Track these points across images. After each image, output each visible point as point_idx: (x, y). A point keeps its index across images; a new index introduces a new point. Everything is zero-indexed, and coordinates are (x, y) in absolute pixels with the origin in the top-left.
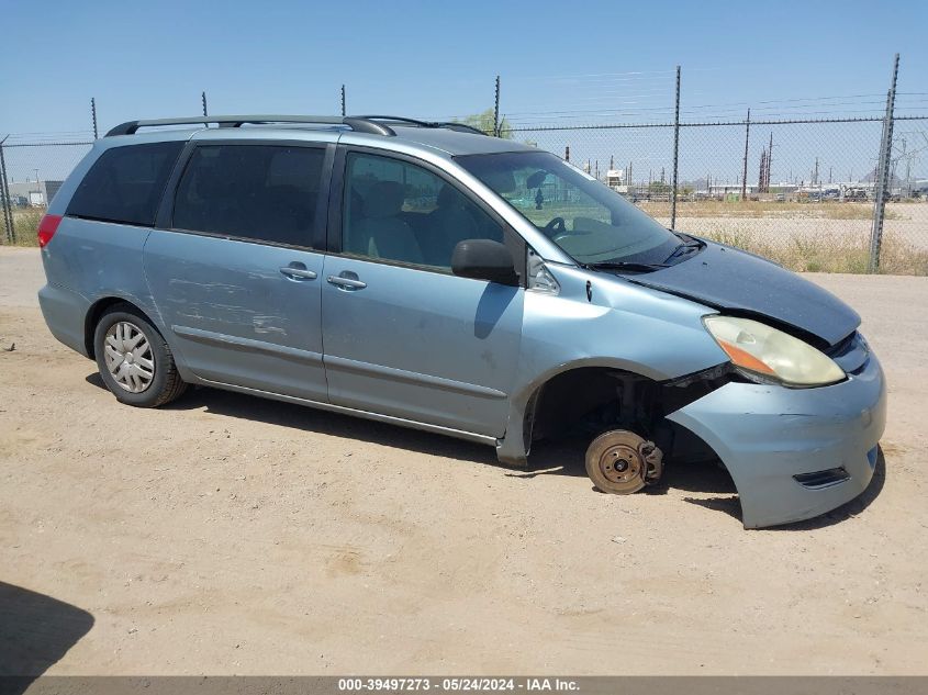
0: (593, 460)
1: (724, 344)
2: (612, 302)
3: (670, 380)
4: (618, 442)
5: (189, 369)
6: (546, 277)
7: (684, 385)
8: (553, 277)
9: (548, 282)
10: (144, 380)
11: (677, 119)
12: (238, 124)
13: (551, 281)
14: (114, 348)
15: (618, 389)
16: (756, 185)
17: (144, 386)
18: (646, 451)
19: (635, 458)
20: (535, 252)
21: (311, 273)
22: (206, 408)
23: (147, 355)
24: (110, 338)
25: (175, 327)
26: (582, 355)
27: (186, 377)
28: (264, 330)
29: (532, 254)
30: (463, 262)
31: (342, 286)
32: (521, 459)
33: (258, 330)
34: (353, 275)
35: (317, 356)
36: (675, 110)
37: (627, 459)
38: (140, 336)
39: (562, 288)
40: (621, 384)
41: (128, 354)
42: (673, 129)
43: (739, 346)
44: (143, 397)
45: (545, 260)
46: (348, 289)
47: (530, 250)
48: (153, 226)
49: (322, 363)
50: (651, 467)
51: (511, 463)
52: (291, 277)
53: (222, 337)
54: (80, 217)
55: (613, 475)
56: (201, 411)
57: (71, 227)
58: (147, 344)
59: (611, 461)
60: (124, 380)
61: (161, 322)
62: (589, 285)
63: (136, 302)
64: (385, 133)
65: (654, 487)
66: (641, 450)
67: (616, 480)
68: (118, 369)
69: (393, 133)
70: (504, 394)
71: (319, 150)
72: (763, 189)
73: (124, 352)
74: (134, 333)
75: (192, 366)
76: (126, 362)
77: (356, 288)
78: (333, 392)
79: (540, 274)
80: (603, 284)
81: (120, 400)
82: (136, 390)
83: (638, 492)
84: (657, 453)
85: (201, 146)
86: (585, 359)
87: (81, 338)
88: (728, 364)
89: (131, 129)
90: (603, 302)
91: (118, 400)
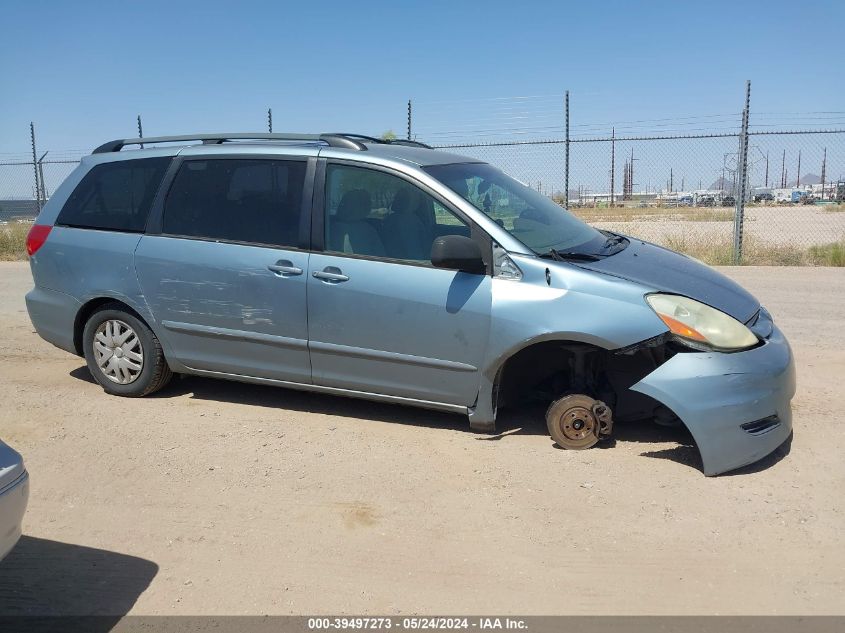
0: (554, 421)
1: (664, 316)
2: (568, 285)
3: (620, 349)
4: (575, 405)
5: (178, 360)
6: (509, 266)
7: (631, 353)
8: (516, 266)
9: (511, 270)
10: (132, 372)
11: (567, 136)
12: (221, 141)
13: (514, 269)
14: (103, 344)
15: (570, 360)
16: (622, 193)
17: (133, 377)
18: (600, 411)
19: (590, 418)
20: (499, 245)
21: (298, 270)
22: (192, 394)
23: (136, 349)
24: (99, 335)
25: (164, 322)
26: (546, 331)
27: (174, 367)
28: (251, 322)
29: (496, 247)
30: (440, 255)
31: (326, 279)
32: (490, 425)
33: (246, 322)
34: (337, 270)
35: (304, 342)
36: (565, 128)
37: (584, 419)
38: (130, 332)
39: (524, 274)
40: (573, 355)
41: (117, 349)
42: (564, 145)
43: (676, 318)
44: (131, 388)
45: (508, 252)
46: (332, 281)
47: (494, 244)
48: (143, 232)
49: (308, 348)
50: (603, 424)
51: (482, 428)
52: (279, 274)
53: (212, 329)
54: (71, 226)
55: (571, 433)
56: (187, 398)
57: (61, 235)
58: (136, 339)
59: (570, 421)
60: (113, 373)
61: (151, 319)
62: (547, 271)
63: (128, 301)
64: (358, 148)
65: (606, 442)
66: (594, 410)
67: (573, 437)
68: (106, 364)
69: (364, 148)
70: (474, 367)
71: (302, 163)
72: (626, 197)
73: (114, 348)
74: (123, 330)
75: (181, 357)
76: (115, 356)
77: (339, 281)
78: (317, 374)
79: (504, 264)
80: (559, 271)
81: (108, 391)
82: (125, 382)
83: (592, 448)
84: (608, 411)
85: (187, 161)
86: (548, 334)
87: (70, 336)
88: (668, 334)
89: (117, 146)
90: (560, 286)
91: (106, 391)
